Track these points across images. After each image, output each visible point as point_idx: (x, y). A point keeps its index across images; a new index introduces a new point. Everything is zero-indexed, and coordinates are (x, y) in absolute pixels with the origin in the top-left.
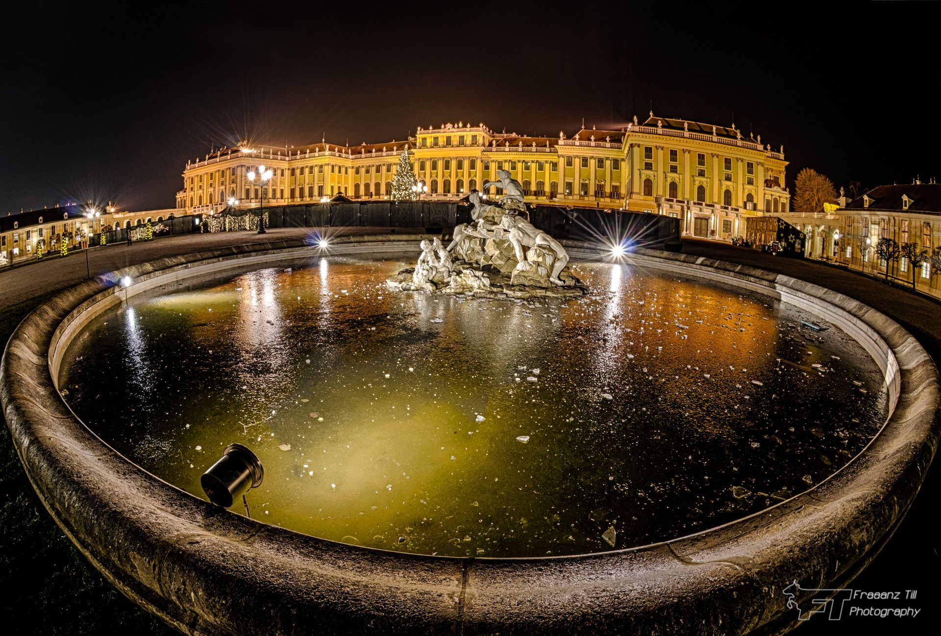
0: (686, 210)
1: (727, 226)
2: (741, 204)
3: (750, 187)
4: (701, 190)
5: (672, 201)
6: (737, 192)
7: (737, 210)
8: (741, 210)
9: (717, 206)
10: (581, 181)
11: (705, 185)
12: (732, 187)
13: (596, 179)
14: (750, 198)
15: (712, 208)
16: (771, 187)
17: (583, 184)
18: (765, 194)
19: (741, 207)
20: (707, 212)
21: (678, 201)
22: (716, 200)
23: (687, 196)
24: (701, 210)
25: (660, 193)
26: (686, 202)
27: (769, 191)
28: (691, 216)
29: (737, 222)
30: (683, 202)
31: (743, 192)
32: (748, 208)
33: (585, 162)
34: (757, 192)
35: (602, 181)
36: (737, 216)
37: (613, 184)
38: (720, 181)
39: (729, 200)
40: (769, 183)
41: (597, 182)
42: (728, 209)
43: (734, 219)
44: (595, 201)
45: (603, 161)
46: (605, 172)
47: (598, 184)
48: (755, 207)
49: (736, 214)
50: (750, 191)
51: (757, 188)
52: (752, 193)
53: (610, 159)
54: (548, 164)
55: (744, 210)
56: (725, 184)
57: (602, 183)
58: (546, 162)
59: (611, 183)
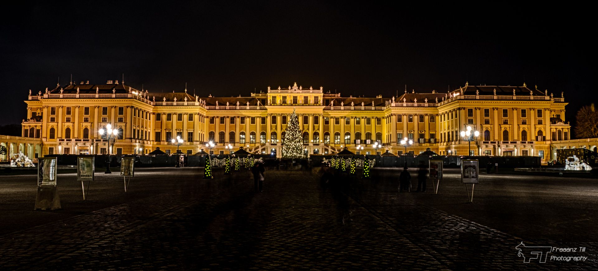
0: (497, 148)
1: (525, 154)
2: (534, 138)
3: (540, 126)
4: (506, 133)
5: (487, 143)
6: (531, 131)
7: (531, 143)
8: (535, 142)
9: (518, 142)
10: (408, 132)
11: (508, 130)
12: (527, 128)
13: (418, 130)
14: (540, 133)
15: (515, 144)
16: (555, 123)
17: (409, 134)
18: (551, 129)
19: (534, 140)
20: (511, 147)
21: (491, 143)
22: (516, 138)
23: (496, 138)
24: (507, 146)
25: (478, 138)
26: (496, 142)
27: (554, 127)
28: (500, 151)
29: (532, 151)
31: (535, 130)
32: (539, 140)
34: (545, 129)
35: (423, 131)
36: (532, 146)
37: (431, 133)
38: (518, 125)
39: (525, 137)
40: (553, 121)
41: (419, 132)
42: (525, 143)
43: (530, 149)
44: (419, 146)
45: (423, 117)
46: (424, 124)
47: (420, 134)
48: (544, 139)
49: (531, 145)
50: (540, 129)
51: (545, 126)
52: (541, 130)
53: (428, 115)
54: (374, 119)
55: (537, 142)
56: (522, 126)
57: (423, 132)
58: (373, 118)
59: (429, 132)
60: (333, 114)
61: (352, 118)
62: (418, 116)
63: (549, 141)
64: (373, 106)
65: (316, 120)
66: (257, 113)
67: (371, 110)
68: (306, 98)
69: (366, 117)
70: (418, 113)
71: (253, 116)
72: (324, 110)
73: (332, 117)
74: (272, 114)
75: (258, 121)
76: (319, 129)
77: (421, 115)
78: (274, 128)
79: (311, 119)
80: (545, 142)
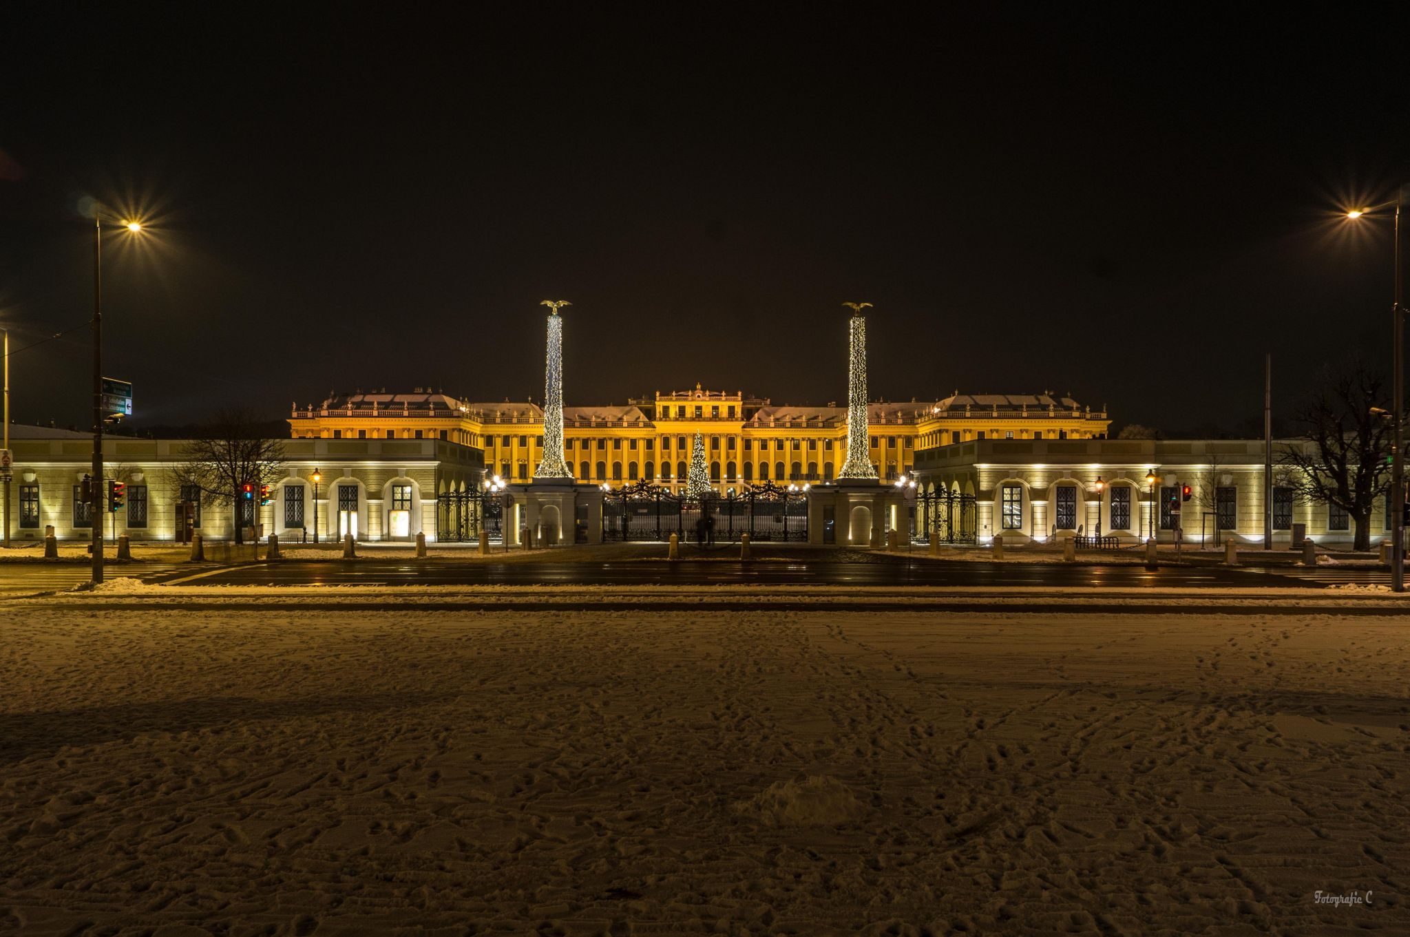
13: (886, 460)
33: (875, 441)
37: (906, 464)
41: (888, 463)
45: (895, 439)
46: (896, 452)
47: (889, 466)
53: (903, 436)
54: (822, 442)
57: (894, 463)
58: (819, 439)
59: (903, 463)
60: (757, 433)
61: (787, 439)
62: (886, 438)
64: (820, 421)
65: (731, 444)
66: (640, 433)
67: (817, 427)
68: (715, 408)
69: (809, 439)
70: (886, 434)
71: (634, 437)
72: (744, 427)
73: (755, 439)
74: (662, 434)
75: (641, 445)
76: (735, 458)
77: (892, 436)
78: (666, 457)
79: (723, 443)
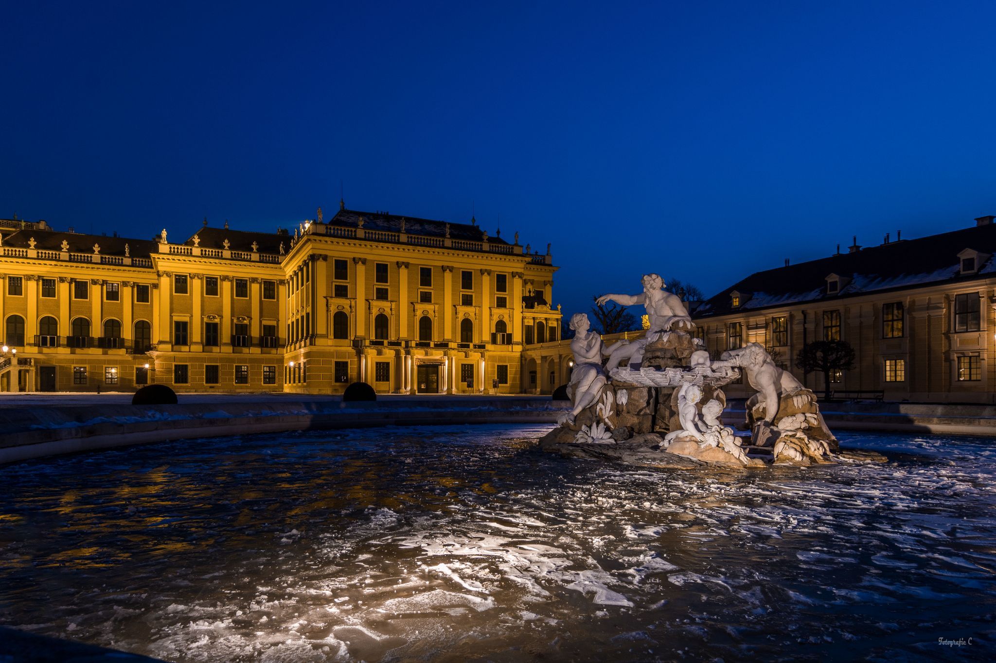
0: (403, 356)
1: (468, 372)
2: (486, 337)
3: (502, 311)
4: (426, 324)
5: (382, 344)
6: (481, 321)
7: (482, 347)
8: (489, 347)
9: (452, 345)
10: (205, 320)
11: (431, 315)
12: (472, 315)
13: (232, 315)
14: (501, 326)
15: (444, 349)
16: (532, 307)
17: (208, 325)
18: (523, 318)
19: (488, 343)
20: (437, 355)
21: (392, 344)
22: (448, 335)
23: (404, 334)
24: (426, 354)
25: (361, 332)
26: (403, 344)
27: (529, 314)
28: (411, 364)
29: (483, 365)
30: (399, 344)
31: (491, 320)
32: (498, 341)
33: (212, 285)
34: (511, 317)
35: (244, 319)
36: (483, 356)
37: (265, 323)
38: (454, 306)
39: (469, 333)
40: (529, 302)
41: (235, 321)
42: (468, 346)
43: (478, 361)
44: (233, 352)
45: (246, 284)
46: (249, 302)
47: (236, 325)
48: (508, 340)
49: (481, 353)
50: (501, 317)
51: (511, 310)
52: (504, 320)
53: (259, 281)
54: (130, 289)
55: (493, 346)
56: (463, 310)
57: (245, 322)
58: (125, 284)
59: (261, 322)
62: (232, 281)
63: (518, 344)
64: (127, 255)
67: (122, 265)
69: (105, 282)
70: (231, 274)
77: (241, 280)
80: (510, 347)
